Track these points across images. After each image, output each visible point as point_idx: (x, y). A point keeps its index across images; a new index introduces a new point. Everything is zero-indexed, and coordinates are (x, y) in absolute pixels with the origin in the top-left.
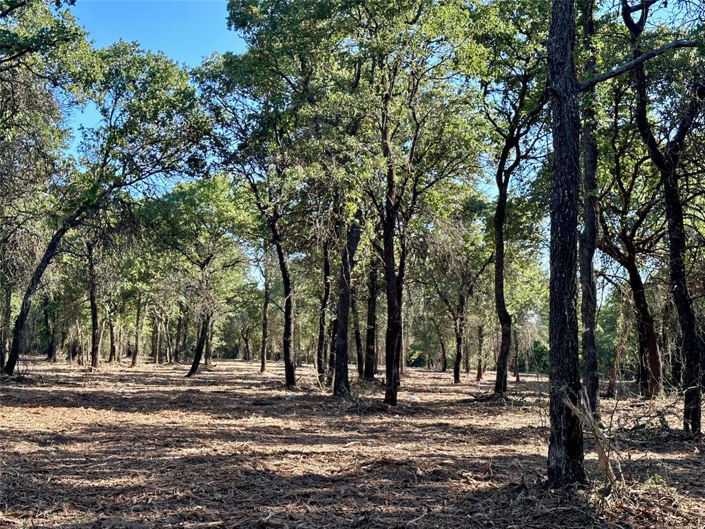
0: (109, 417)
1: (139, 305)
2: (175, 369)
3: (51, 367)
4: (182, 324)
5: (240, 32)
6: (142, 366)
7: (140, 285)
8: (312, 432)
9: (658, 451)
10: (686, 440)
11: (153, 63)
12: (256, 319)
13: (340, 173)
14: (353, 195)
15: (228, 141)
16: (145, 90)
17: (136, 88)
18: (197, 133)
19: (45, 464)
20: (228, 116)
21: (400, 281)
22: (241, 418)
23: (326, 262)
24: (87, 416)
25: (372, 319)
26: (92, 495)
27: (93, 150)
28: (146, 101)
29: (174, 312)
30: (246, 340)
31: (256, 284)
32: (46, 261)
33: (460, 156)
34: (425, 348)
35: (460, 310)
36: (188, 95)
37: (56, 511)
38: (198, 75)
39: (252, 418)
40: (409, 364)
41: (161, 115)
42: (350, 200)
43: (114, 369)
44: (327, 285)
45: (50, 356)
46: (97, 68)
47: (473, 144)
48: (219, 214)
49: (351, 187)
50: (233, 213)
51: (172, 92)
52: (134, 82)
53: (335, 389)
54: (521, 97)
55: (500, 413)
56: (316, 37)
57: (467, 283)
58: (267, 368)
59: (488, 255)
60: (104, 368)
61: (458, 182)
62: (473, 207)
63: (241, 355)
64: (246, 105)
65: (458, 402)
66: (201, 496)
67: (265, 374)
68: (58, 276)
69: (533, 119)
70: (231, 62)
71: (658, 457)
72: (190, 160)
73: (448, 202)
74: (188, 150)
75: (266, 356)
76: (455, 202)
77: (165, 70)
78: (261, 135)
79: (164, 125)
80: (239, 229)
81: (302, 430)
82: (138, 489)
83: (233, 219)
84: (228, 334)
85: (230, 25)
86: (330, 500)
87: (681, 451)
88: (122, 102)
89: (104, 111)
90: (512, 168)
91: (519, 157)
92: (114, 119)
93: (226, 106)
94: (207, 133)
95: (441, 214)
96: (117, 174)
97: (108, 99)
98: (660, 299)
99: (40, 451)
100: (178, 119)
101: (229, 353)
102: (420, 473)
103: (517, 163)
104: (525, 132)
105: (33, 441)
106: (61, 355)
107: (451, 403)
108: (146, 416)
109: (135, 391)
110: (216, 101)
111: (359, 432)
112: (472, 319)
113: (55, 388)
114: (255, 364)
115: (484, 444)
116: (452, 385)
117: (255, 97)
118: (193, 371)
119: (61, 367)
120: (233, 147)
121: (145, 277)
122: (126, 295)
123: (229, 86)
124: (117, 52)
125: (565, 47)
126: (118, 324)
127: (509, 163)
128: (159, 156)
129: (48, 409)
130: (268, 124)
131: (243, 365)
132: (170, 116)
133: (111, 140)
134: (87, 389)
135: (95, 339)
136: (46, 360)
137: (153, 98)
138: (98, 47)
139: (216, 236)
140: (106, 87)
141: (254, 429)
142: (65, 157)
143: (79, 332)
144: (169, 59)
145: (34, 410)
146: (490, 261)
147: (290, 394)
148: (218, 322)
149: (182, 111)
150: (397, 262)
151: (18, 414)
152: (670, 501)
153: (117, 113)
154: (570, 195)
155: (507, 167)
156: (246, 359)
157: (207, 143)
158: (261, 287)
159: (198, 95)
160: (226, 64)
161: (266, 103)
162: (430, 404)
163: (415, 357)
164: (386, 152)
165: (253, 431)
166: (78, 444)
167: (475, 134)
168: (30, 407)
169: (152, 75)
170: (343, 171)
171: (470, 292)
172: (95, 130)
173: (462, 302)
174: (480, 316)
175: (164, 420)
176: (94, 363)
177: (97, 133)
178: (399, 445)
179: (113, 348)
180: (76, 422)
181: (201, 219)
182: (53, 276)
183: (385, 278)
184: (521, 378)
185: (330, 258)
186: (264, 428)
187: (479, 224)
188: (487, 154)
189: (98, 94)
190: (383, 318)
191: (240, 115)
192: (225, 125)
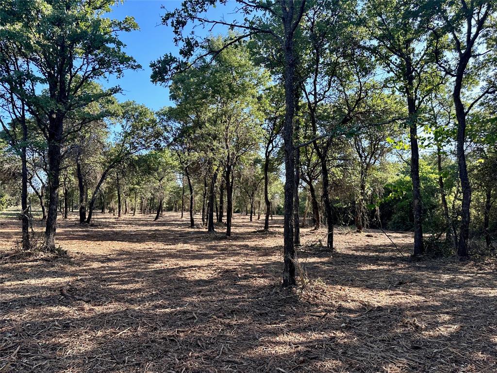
0: (126, 246)
1: (136, 193)
2: (150, 217)
3: (103, 216)
4: (152, 199)
5: (174, 101)
6: (138, 216)
7: (136, 186)
8: (201, 252)
9: (319, 257)
10: (328, 251)
11: (140, 109)
12: (180, 197)
13: (211, 155)
14: (216, 163)
15: (169, 138)
16: (137, 118)
17: (134, 118)
18: (158, 135)
19: (104, 275)
20: (169, 129)
21: (231, 188)
22: (175, 244)
23: (205, 182)
24: (118, 245)
25: (222, 202)
26: (123, 293)
27: (119, 140)
28: (138, 123)
29: (149, 195)
30: (176, 205)
31: (180, 185)
32: (101, 181)
33: (252, 144)
34: (240, 206)
35: (252, 196)
36: (153, 121)
37: (110, 302)
38: (158, 114)
39: (179, 245)
40: (234, 212)
41: (144, 128)
42: (215, 165)
43: (127, 216)
44: (206, 190)
45: (103, 211)
46: (120, 111)
47: (257, 140)
48: (166, 162)
49: (215, 160)
50: (171, 162)
51: (148, 120)
52: (134, 116)
53: (209, 227)
54: (274, 126)
55: (266, 238)
56: (202, 104)
57: (255, 186)
58: (184, 215)
59: (262, 177)
60: (123, 217)
61: (252, 152)
62: (257, 161)
63: (174, 209)
64: (176, 125)
65: (252, 232)
66: (162, 293)
67: (183, 219)
68: (106, 185)
69: (278, 133)
70: (171, 110)
71: (319, 260)
72: (155, 144)
73: (249, 160)
74: (154, 141)
75: (183, 210)
76: (251, 160)
77: (145, 112)
78: (181, 136)
79: (145, 131)
80: (173, 167)
81: (197, 251)
82: (139, 290)
83: (171, 164)
84: (169, 203)
85: (170, 99)
86: (208, 293)
87: (326, 257)
88: (130, 123)
89: (123, 126)
90: (271, 151)
91: (273, 147)
92: (126, 129)
93: (168, 125)
94: (161, 135)
95: (246, 164)
96: (128, 149)
97: (124, 122)
98: (320, 193)
99: (102, 267)
100: (150, 130)
101: (170, 209)
102: (239, 276)
103: (272, 149)
104: (275, 138)
105: (99, 261)
106: (107, 211)
107: (249, 233)
108: (140, 245)
109: (135, 230)
110: (165, 123)
111: (217, 251)
112: (257, 199)
113: (105, 229)
114: (179, 213)
115: (261, 256)
116: (249, 222)
117: (179, 123)
118: (157, 218)
119: (106, 217)
120: (171, 140)
121: (138, 184)
122: (131, 190)
123: (169, 119)
124: (128, 105)
125: (289, 135)
126: (128, 200)
127: (270, 149)
128: (143, 142)
129: (104, 242)
130: (184, 132)
131: (175, 214)
132: (147, 129)
133: (125, 137)
134: (118, 230)
135: (119, 207)
136: (101, 212)
137: (140, 122)
138: (120, 103)
139: (165, 170)
140: (123, 117)
141: (180, 251)
142: (108, 142)
143: (113, 204)
144: (146, 107)
145: (98, 243)
146: (263, 178)
147: (192, 230)
148: (165, 200)
149: (152, 127)
150: (231, 180)
151: (93, 245)
152: (324, 291)
153: (127, 127)
154: (291, 186)
155: (268, 151)
156: (176, 211)
157: (161, 138)
158: (181, 186)
159: (158, 121)
160: (169, 111)
161: (183, 125)
162: (242, 234)
163: (236, 210)
164: (227, 147)
165: (180, 252)
166: (116, 262)
167: (257, 136)
168: (97, 241)
169: (140, 114)
170: (212, 154)
171: (256, 189)
172: (120, 133)
173: (253, 193)
174: (260, 198)
175: (147, 247)
176: (119, 216)
177: (120, 134)
178: (232, 259)
179: (126, 209)
180: (114, 249)
181: (159, 163)
182: (104, 186)
183: (226, 186)
184: (273, 218)
185: (207, 181)
186: (184, 250)
187: (259, 166)
188: (262, 144)
189: (120, 120)
190: (225, 199)
191: (174, 129)
192: (168, 132)
